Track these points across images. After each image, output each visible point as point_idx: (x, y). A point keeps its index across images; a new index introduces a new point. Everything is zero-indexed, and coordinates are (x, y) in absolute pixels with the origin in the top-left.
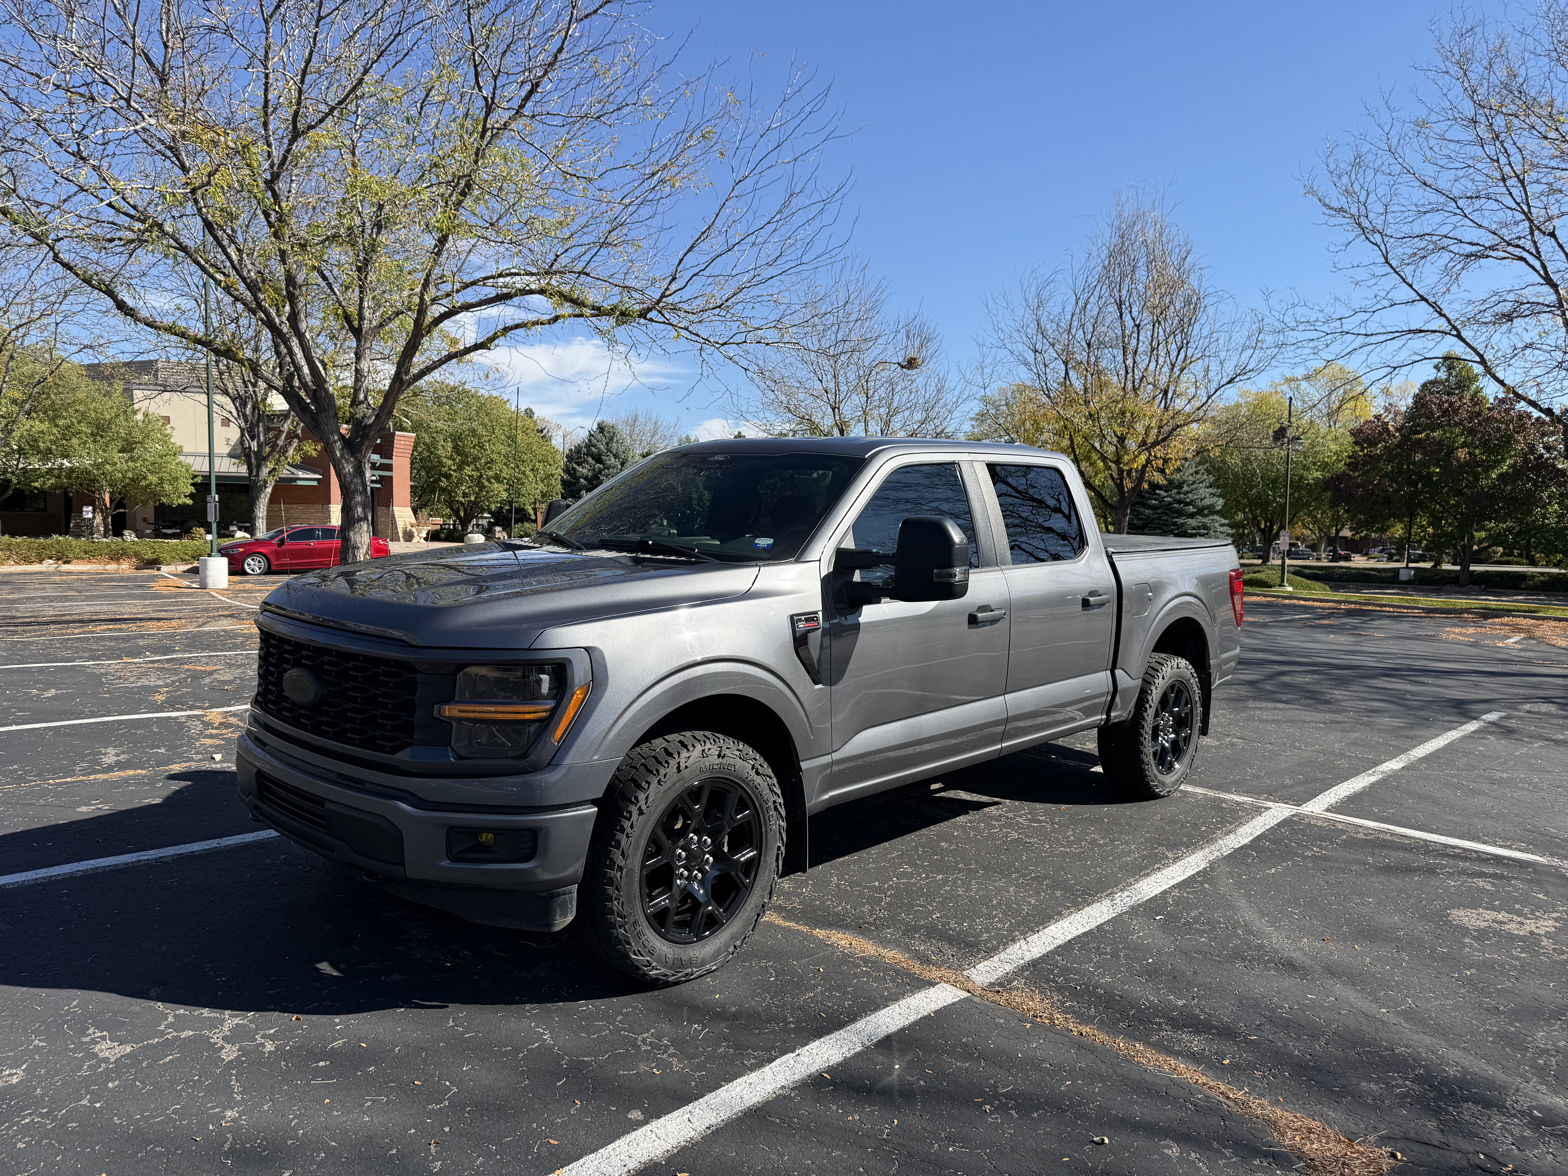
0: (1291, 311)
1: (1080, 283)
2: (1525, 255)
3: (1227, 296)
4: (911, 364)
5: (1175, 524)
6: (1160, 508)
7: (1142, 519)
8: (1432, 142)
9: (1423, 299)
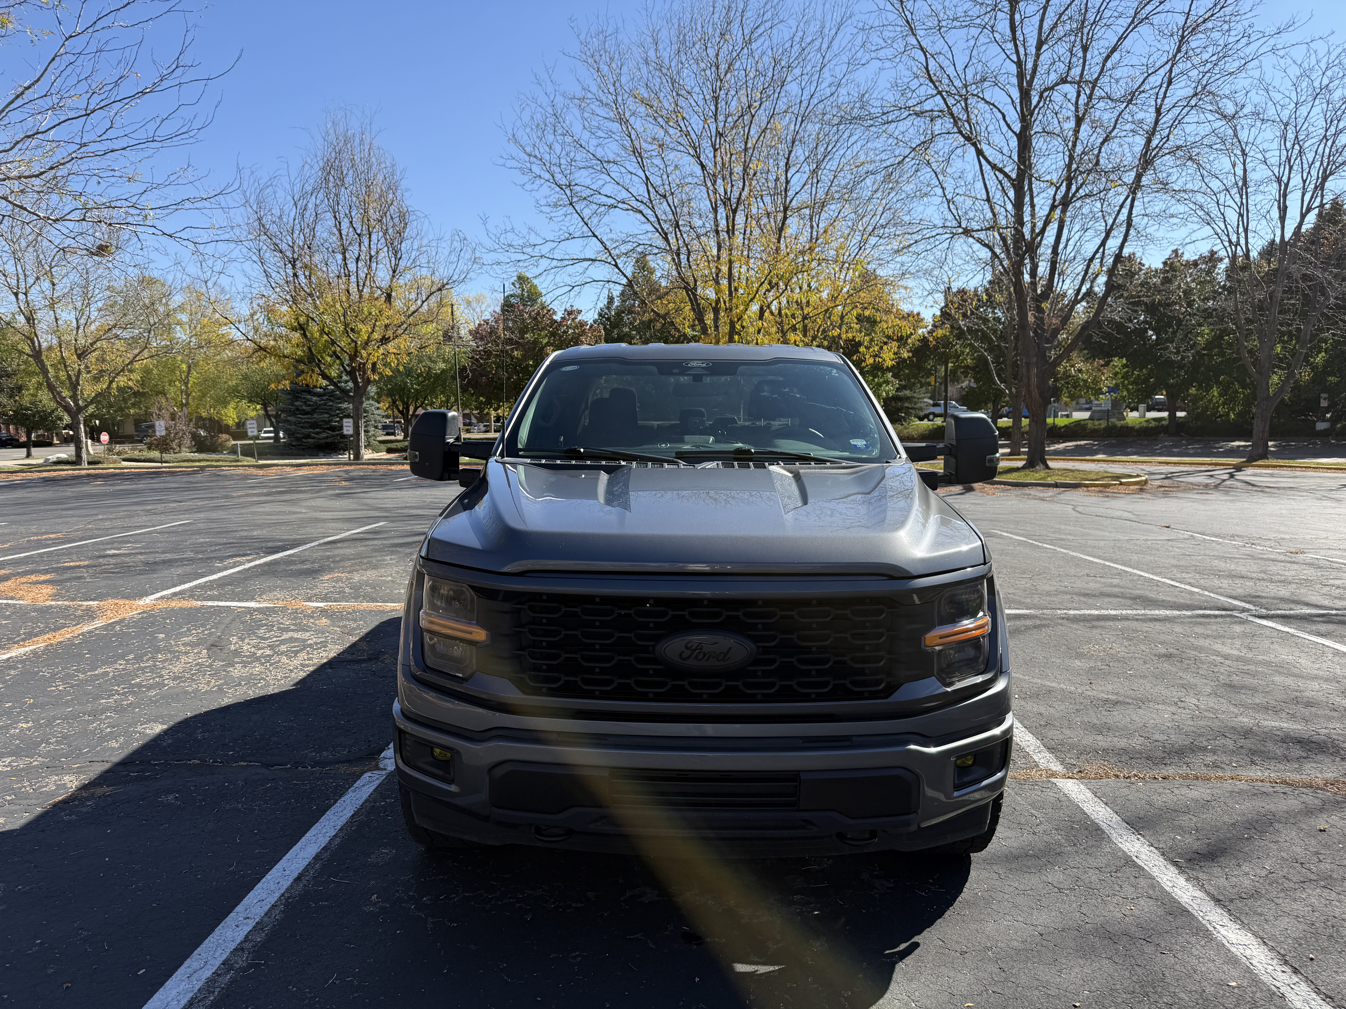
0: (503, 236)
1: (297, 188)
2: (642, 207)
3: (422, 215)
4: (102, 250)
5: (339, 409)
6: (324, 395)
7: (309, 405)
8: (586, 115)
9: (595, 236)
